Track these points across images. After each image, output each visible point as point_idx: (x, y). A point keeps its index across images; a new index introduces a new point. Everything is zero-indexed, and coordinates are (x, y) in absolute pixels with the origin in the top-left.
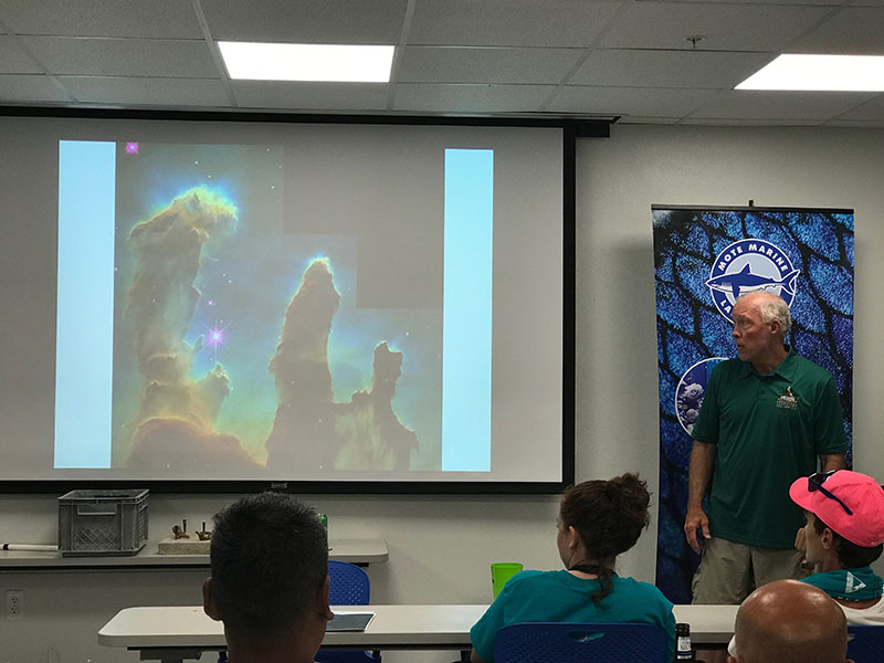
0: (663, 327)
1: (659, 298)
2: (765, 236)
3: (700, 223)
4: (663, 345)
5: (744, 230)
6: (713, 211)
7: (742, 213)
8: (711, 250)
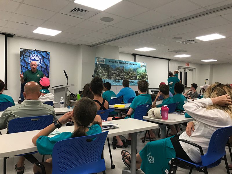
0: (22, 66)
1: (21, 62)
2: (37, 54)
3: (27, 51)
4: (22, 68)
5: (34, 53)
6: (30, 50)
7: (34, 51)
8: (29, 55)
